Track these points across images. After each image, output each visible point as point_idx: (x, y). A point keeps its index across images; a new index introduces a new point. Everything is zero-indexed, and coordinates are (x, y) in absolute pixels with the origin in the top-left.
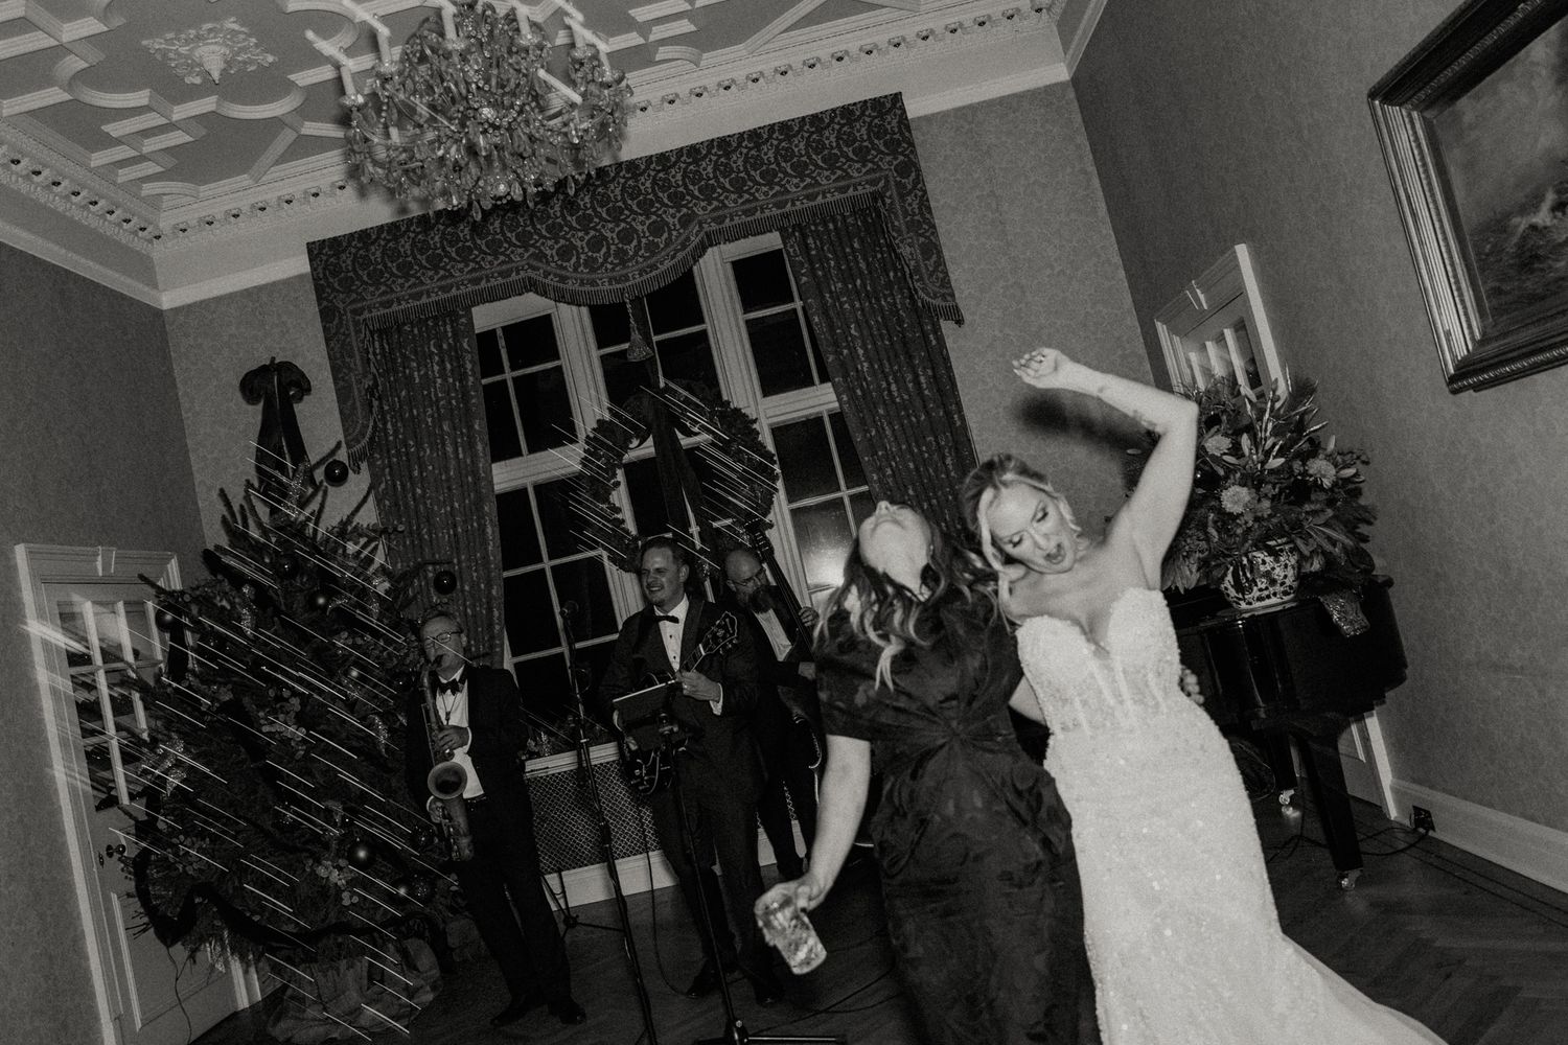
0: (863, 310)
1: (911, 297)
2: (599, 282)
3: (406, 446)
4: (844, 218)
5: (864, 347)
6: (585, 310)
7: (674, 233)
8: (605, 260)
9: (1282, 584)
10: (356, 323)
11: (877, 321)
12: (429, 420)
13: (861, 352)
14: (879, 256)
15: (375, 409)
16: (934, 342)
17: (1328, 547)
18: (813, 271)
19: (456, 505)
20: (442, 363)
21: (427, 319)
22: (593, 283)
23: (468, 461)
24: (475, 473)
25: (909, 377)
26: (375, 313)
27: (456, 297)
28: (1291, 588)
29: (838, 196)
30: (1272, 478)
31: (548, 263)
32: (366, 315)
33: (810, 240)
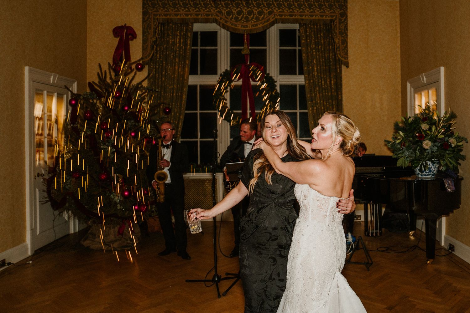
0: (319, 55)
1: (335, 55)
2: (238, 26)
3: (162, 63)
4: (320, 25)
5: (317, 67)
6: (229, 33)
7: (266, 16)
8: (241, 19)
9: (433, 172)
10: (154, 19)
11: (323, 60)
12: (172, 56)
13: (315, 69)
14: (328, 40)
15: (155, 49)
16: (339, 72)
17: (449, 164)
18: (306, 39)
19: (175, 86)
20: (180, 39)
21: (178, 23)
22: (236, 25)
23: (182, 73)
24: (183, 77)
25: (328, 80)
26: (161, 17)
27: (189, 19)
28: (435, 174)
29: (320, 18)
30: (439, 141)
31: (222, 15)
32: (158, 17)
33: (308, 30)
